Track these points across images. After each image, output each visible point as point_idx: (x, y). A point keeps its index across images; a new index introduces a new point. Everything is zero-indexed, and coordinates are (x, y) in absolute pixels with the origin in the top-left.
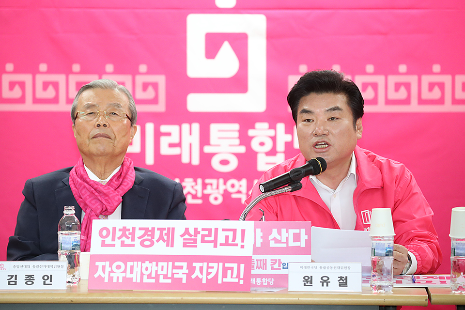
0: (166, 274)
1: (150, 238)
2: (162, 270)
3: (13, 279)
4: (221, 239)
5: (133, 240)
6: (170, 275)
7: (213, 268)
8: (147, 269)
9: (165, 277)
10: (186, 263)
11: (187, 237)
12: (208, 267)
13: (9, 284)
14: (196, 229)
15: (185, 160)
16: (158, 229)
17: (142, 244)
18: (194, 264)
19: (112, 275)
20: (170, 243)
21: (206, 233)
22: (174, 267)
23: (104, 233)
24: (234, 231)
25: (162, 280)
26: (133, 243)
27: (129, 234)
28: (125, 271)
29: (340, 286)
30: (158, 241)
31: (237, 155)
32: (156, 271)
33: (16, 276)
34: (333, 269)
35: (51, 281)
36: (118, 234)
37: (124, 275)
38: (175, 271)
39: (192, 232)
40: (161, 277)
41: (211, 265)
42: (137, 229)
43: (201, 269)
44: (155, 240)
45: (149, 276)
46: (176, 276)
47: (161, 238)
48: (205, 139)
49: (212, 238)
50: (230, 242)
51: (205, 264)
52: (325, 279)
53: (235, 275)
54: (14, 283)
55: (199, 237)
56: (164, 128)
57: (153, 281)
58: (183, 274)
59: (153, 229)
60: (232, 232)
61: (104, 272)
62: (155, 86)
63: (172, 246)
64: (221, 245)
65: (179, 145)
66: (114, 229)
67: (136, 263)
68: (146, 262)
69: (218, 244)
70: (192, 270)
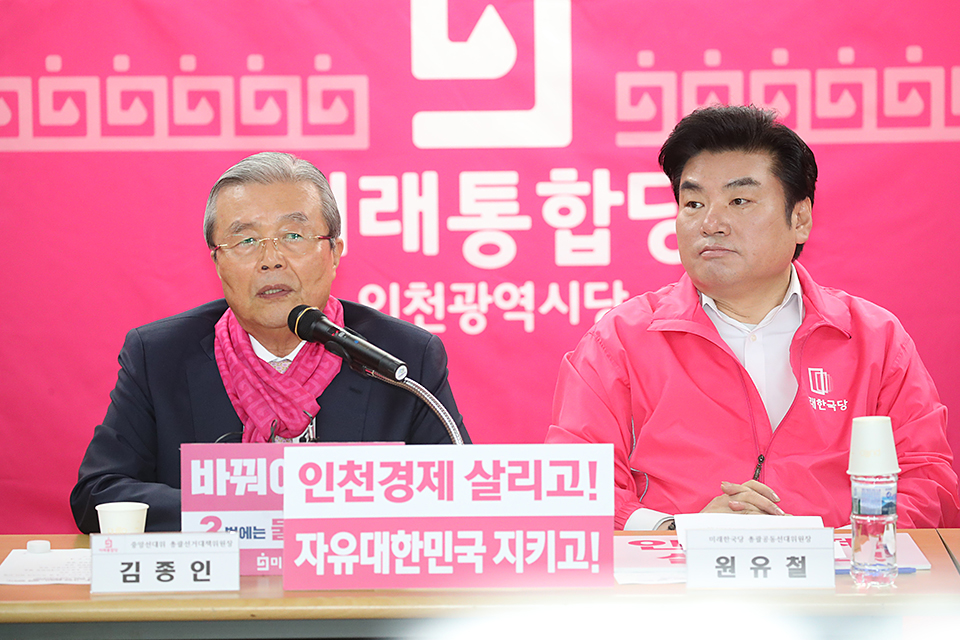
0: (441, 555)
1: (403, 482)
2: (433, 547)
3: (133, 570)
4: (549, 483)
5: (370, 487)
6: (449, 558)
7: (535, 541)
8: (401, 546)
9: (440, 561)
10: (480, 533)
11: (479, 479)
12: (526, 541)
13: (125, 581)
14: (496, 463)
15: (410, 245)
16: (420, 464)
17: (388, 495)
18: (498, 535)
19: (331, 559)
20: (446, 492)
21: (518, 470)
22: (457, 542)
23: (310, 474)
24: (575, 465)
25: (433, 569)
26: (369, 494)
27: (362, 475)
28: (357, 552)
29: (791, 575)
30: (420, 489)
31: (514, 234)
32: (422, 551)
33: (138, 564)
34: (776, 541)
35: (208, 573)
36: (339, 476)
37: (355, 559)
38: (458, 549)
39: (488, 469)
40: (432, 563)
41: (531, 535)
42: (376, 467)
43: (512, 543)
44: (414, 487)
45: (407, 561)
46: (461, 559)
47: (426, 482)
48: (449, 203)
49: (530, 481)
50: (567, 487)
51: (520, 533)
52: (760, 561)
53: (581, 554)
54: (134, 578)
55: (504, 479)
56: (367, 183)
57: (416, 570)
58: (476, 554)
59: (410, 464)
60: (570, 468)
61: (315, 555)
62: (348, 97)
63: (450, 498)
64: (550, 493)
65: (398, 216)
66: (330, 466)
67: (378, 534)
68: (399, 532)
69: (544, 493)
70: (493, 546)
